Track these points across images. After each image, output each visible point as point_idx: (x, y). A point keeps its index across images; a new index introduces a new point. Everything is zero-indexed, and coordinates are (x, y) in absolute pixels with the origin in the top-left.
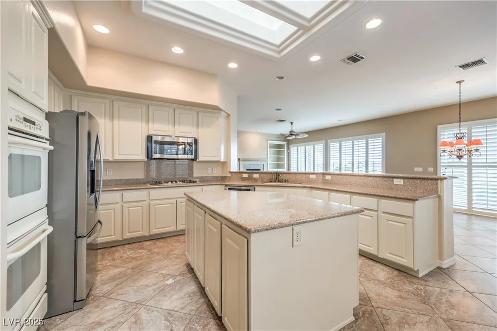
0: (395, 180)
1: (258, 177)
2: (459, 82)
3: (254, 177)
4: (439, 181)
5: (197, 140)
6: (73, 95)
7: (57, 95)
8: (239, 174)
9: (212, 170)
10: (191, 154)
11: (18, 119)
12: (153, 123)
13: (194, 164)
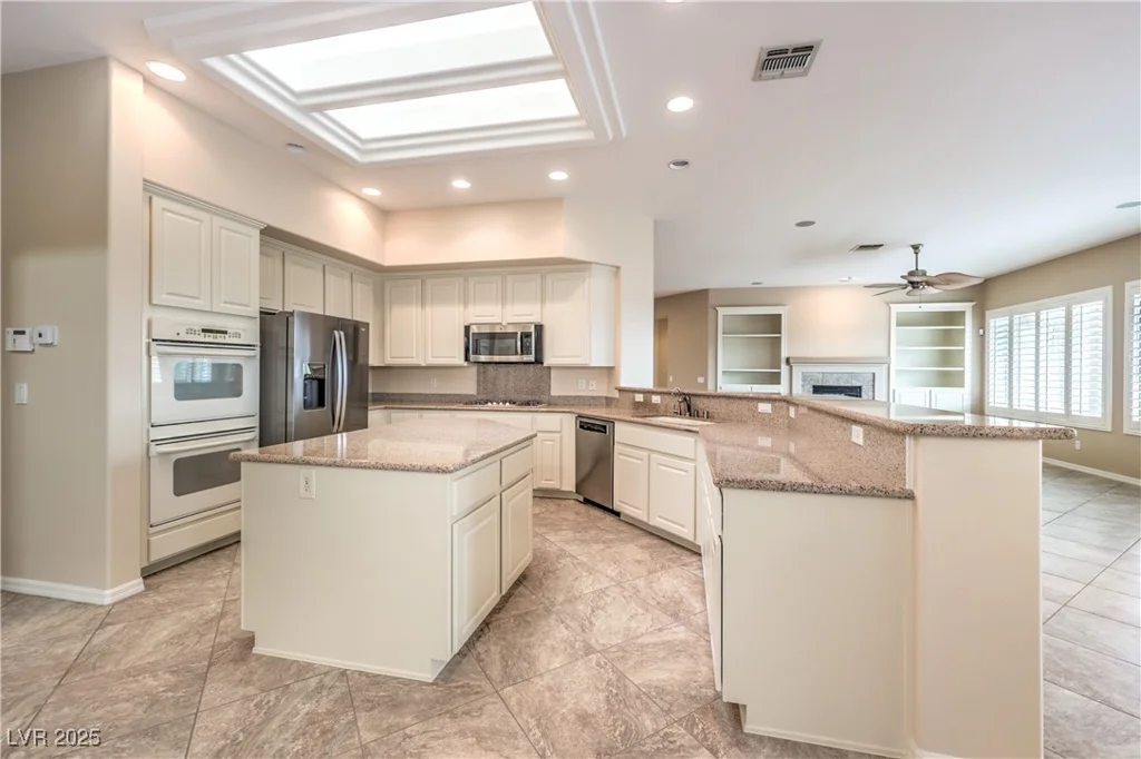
1: (659, 402)
3: (653, 402)
5: (541, 326)
6: (386, 280)
7: (358, 286)
8: (630, 395)
9: (588, 383)
10: (529, 353)
11: (190, 331)
12: (474, 304)
13: (553, 372)
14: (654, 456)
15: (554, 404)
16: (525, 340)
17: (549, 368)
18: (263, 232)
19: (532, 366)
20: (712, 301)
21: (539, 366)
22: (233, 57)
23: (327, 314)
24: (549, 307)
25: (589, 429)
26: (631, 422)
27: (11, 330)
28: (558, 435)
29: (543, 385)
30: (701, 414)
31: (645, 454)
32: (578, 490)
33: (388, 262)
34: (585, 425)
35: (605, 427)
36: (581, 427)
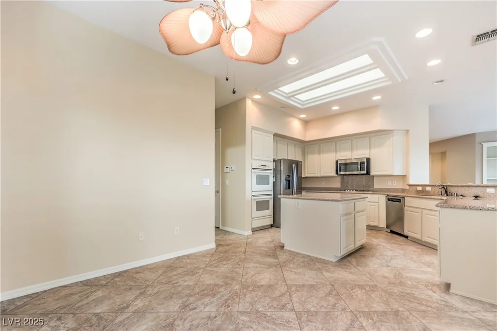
1: (430, 190)
3: (427, 190)
5: (369, 159)
6: (305, 146)
7: (297, 149)
8: (415, 187)
9: (392, 183)
10: (364, 170)
11: (259, 166)
12: (340, 152)
13: (375, 178)
14: (424, 211)
15: (375, 192)
16: (362, 165)
17: (373, 176)
18: (274, 135)
19: (364, 176)
20: (478, 140)
21: (368, 176)
22: (275, 90)
23: (288, 158)
24: (373, 151)
25: (392, 201)
26: (415, 197)
27: (225, 167)
28: (378, 203)
29: (370, 183)
30: (453, 194)
31: (420, 210)
32: (387, 227)
33: (307, 139)
34: (390, 199)
35: (400, 200)
36: (389, 200)
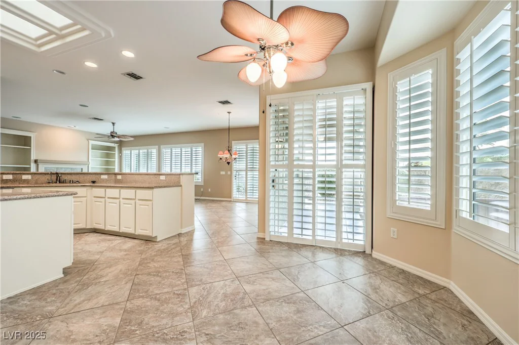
0: (161, 176)
2: (229, 113)
4: (181, 176)
